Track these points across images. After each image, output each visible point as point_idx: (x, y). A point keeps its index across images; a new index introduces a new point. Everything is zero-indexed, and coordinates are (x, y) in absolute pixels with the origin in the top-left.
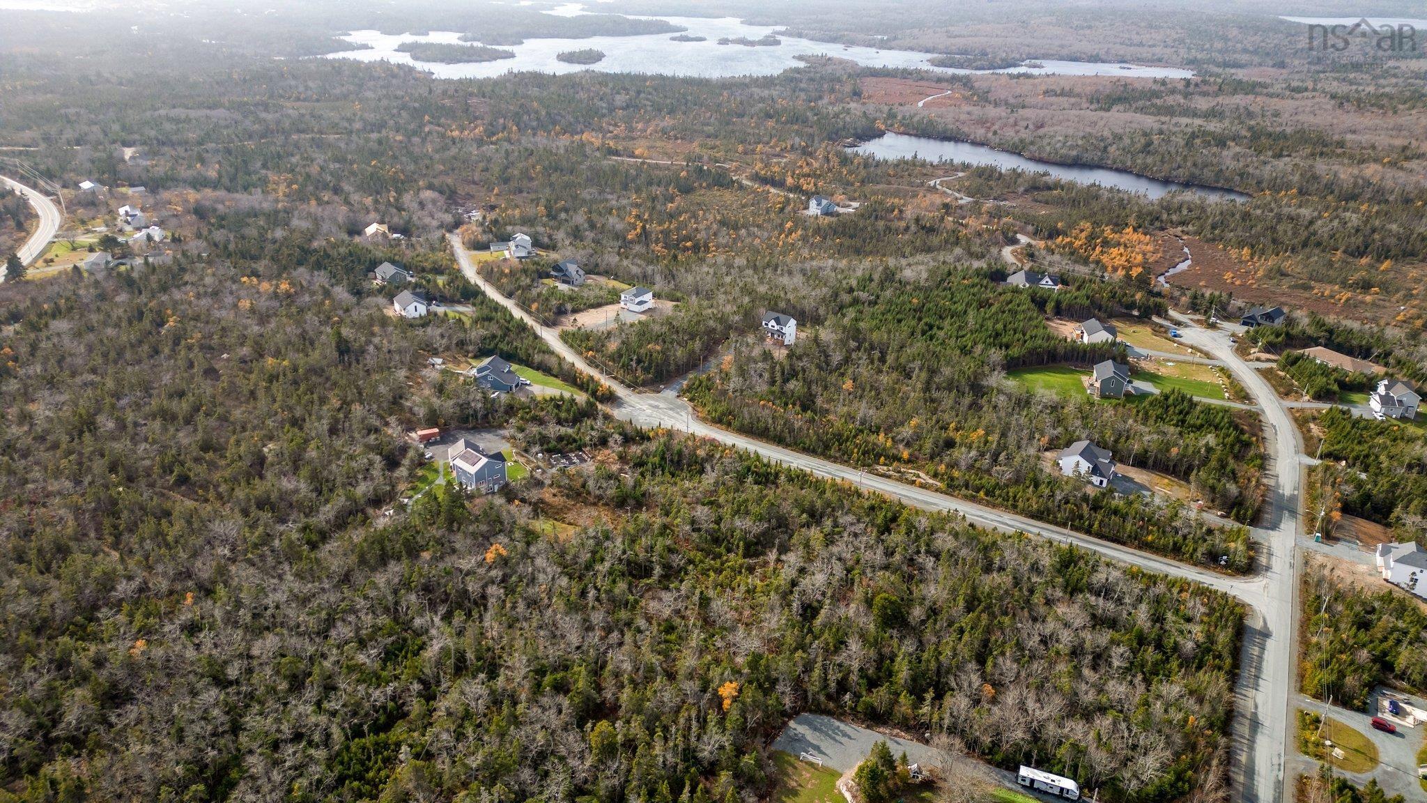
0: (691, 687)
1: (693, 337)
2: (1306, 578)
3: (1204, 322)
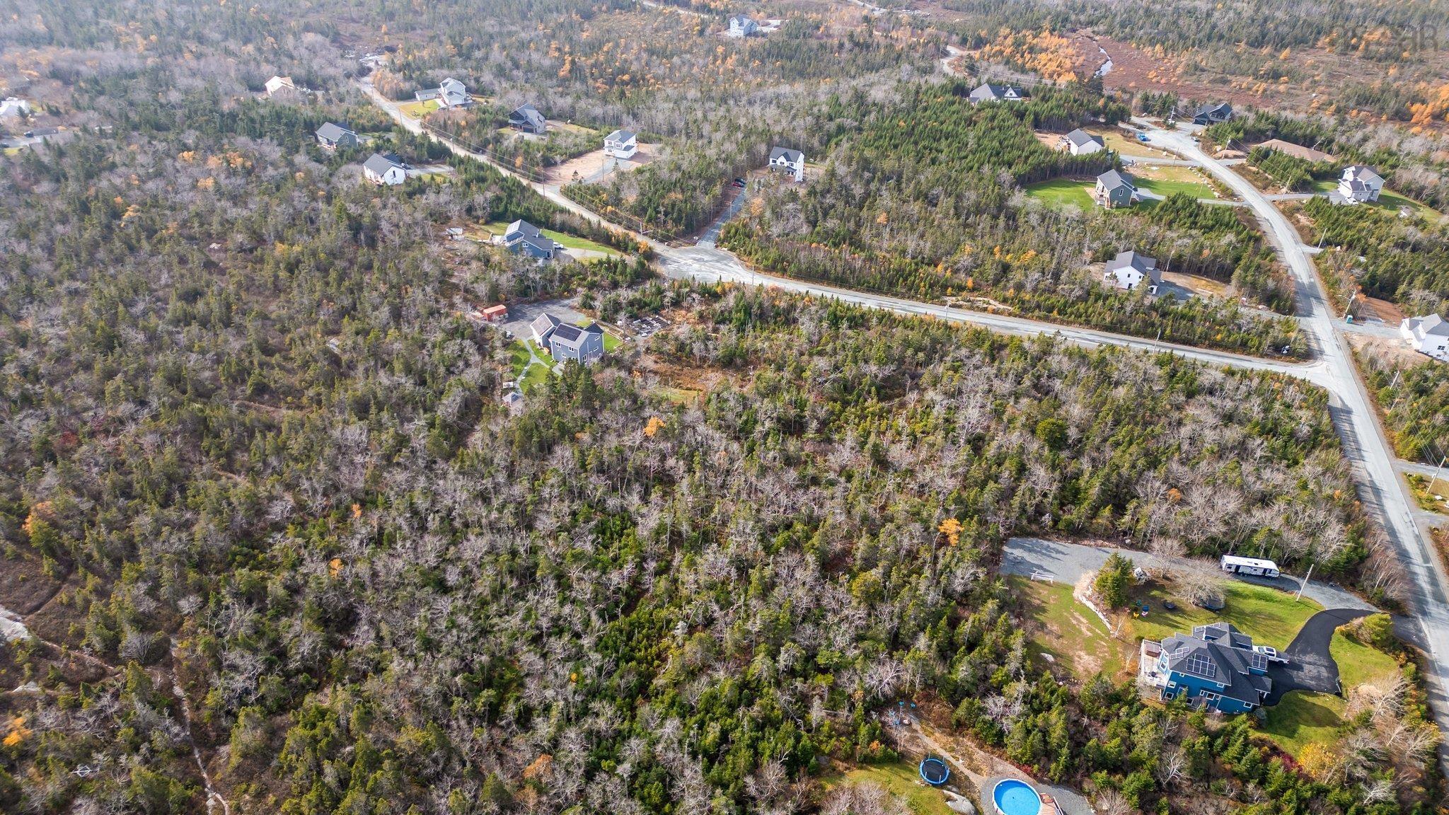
0: (916, 527)
1: (710, 181)
2: (1355, 357)
3: (1163, 123)
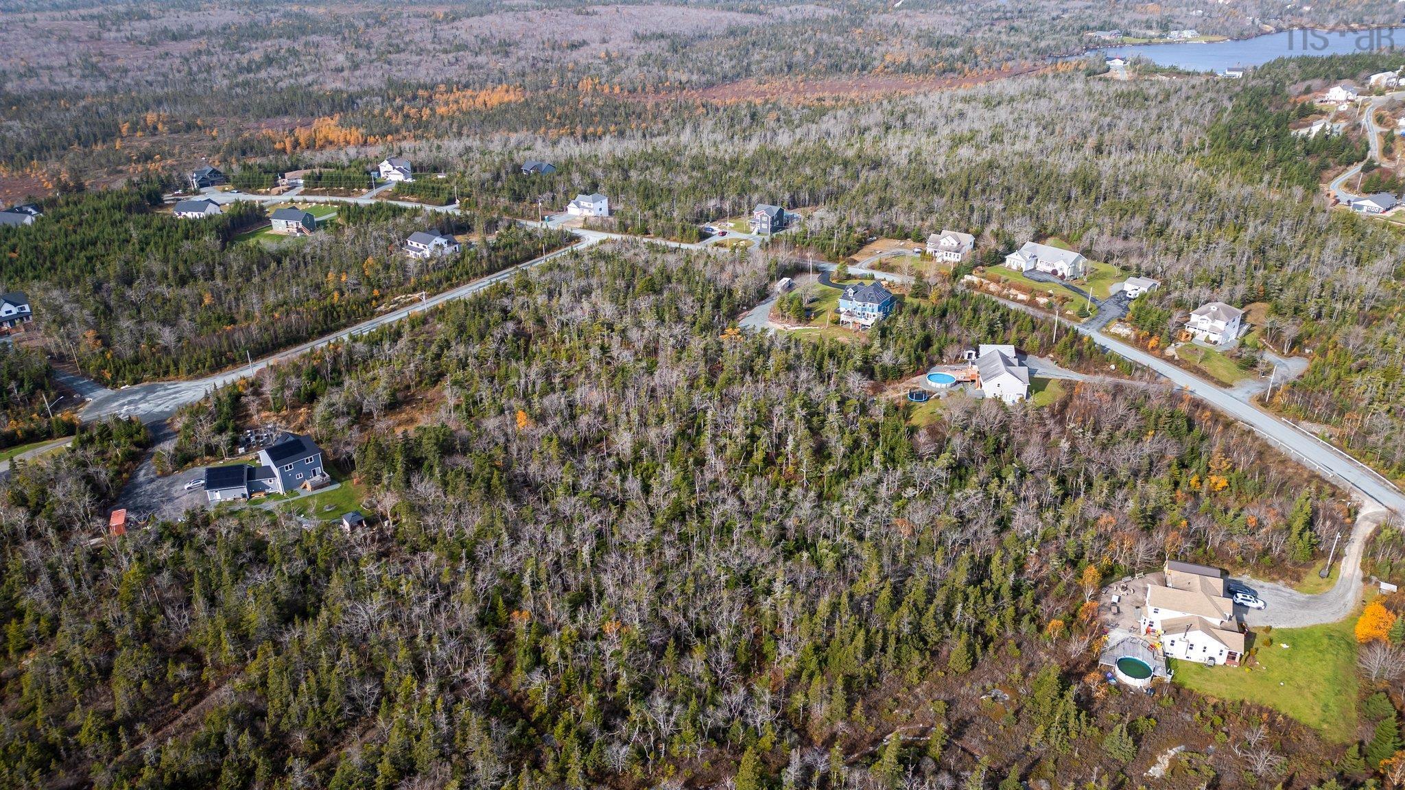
2: (590, 228)
3: (185, 193)
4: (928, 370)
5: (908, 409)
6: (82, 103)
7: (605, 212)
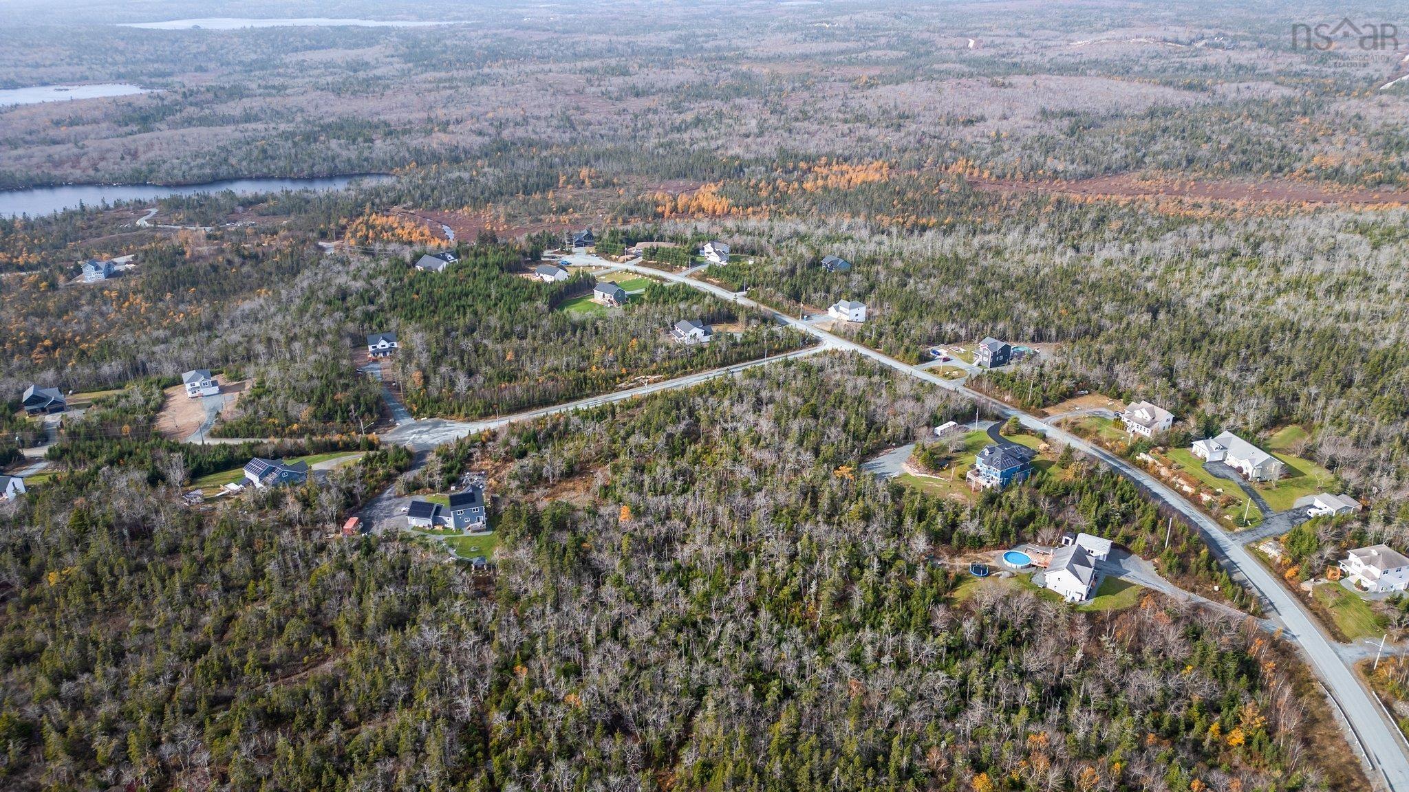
2: (834, 333)
3: (562, 252)
4: (1014, 546)
5: (960, 579)
6: (544, 153)
7: (862, 317)
